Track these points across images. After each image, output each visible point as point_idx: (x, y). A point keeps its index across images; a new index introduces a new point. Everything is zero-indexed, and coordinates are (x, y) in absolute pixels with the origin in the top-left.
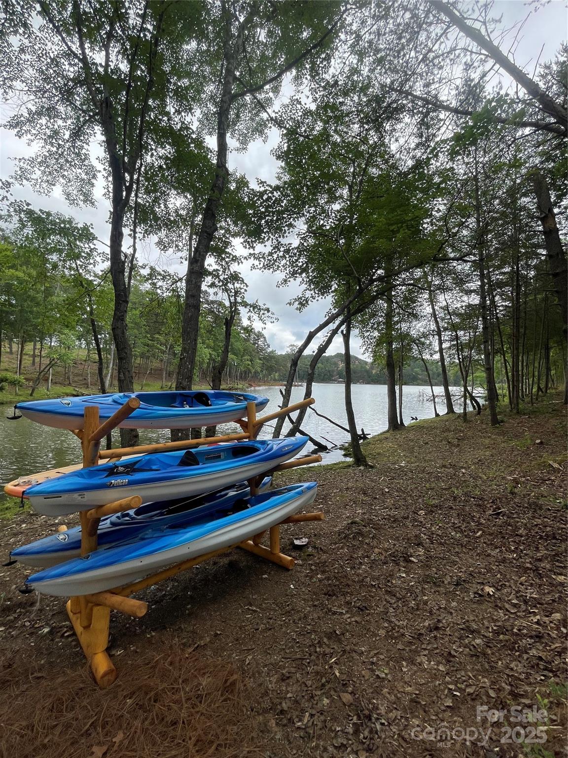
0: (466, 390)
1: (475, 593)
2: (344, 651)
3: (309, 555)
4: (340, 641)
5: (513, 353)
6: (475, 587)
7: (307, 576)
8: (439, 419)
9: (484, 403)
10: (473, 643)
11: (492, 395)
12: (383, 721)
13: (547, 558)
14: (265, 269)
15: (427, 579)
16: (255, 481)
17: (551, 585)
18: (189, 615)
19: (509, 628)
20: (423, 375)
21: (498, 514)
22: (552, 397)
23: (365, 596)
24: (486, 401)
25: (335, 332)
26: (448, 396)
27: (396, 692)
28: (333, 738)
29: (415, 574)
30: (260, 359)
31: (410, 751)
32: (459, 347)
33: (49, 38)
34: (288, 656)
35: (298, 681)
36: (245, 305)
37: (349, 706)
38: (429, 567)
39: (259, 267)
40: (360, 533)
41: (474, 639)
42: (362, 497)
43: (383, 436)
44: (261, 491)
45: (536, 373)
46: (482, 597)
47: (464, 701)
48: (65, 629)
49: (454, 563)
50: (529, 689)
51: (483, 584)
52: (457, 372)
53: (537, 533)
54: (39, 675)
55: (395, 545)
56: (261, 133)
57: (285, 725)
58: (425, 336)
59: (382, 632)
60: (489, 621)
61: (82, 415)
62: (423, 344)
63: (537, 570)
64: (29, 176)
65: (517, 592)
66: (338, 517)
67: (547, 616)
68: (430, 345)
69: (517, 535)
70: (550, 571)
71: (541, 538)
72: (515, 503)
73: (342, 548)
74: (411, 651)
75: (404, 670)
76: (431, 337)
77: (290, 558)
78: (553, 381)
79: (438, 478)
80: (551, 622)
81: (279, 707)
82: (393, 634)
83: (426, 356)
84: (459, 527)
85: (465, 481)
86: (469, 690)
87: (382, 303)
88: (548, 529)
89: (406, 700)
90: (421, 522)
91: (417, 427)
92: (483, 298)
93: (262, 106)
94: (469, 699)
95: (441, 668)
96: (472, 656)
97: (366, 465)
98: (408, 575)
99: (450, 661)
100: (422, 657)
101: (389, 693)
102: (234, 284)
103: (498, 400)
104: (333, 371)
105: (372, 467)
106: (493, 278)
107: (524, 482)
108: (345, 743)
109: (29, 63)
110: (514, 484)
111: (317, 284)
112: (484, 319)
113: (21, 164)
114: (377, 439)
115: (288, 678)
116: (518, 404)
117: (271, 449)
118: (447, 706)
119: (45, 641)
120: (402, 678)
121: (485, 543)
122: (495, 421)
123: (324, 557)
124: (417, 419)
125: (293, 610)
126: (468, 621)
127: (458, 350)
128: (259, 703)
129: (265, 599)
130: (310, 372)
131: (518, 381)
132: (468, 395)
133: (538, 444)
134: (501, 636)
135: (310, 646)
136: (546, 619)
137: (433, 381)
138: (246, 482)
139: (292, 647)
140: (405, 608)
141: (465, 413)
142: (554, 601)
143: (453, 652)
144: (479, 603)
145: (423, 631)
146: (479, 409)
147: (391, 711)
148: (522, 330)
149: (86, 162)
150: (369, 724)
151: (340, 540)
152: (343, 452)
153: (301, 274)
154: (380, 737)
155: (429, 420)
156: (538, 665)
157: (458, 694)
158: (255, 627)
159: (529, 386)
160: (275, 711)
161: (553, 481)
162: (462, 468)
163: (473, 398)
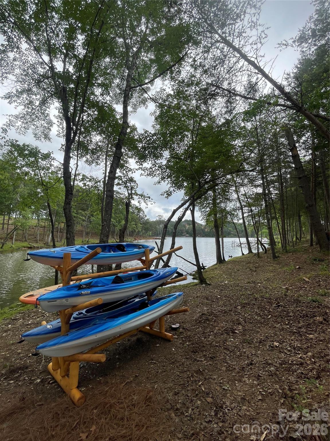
0: (258, 240)
1: (269, 346)
2: (205, 379)
3: (181, 333)
4: (202, 374)
5: (281, 219)
6: (269, 343)
7: (181, 344)
8: (244, 256)
9: (268, 247)
10: (270, 369)
11: (272, 242)
12: (229, 408)
13: (304, 327)
14: (148, 176)
15: (244, 341)
16: (150, 293)
17: (306, 339)
18: (119, 367)
19: (287, 361)
20: (234, 232)
21: (279, 306)
22: (303, 242)
23: (213, 351)
24: (269, 246)
25: (187, 209)
26: (248, 243)
27: (233, 395)
28: (205, 418)
29: (238, 339)
30: (141, 224)
31: (243, 420)
32: (253, 216)
33: (30, 54)
34: (176, 383)
35: (183, 394)
36: (137, 195)
37: (211, 404)
38: (245, 335)
39: (145, 174)
40: (208, 320)
41: (270, 367)
42: (206, 301)
43: (214, 267)
44: (153, 298)
45: (295, 230)
46: (273, 348)
47: (267, 396)
48: (50, 380)
49: (258, 332)
50: (297, 387)
51: (273, 341)
52: (252, 230)
53: (298, 314)
54: (40, 403)
55: (226, 325)
56: (144, 104)
57: (179, 416)
58: (234, 210)
59: (224, 368)
60: (277, 359)
61: (62, 258)
62: (233, 214)
63: (299, 332)
64: (14, 124)
65: (290, 344)
66: (194, 313)
67: (305, 354)
68: (237, 215)
69: (289, 316)
70: (305, 333)
71: (301, 317)
72: (287, 300)
73: (198, 328)
74: (239, 376)
75: (237, 385)
76: (238, 211)
77: (171, 335)
78: (304, 233)
79: (246, 289)
80: (307, 357)
81: (175, 407)
82: (230, 369)
83: (235, 221)
84: (259, 314)
85: (261, 290)
86: (270, 391)
87: (210, 193)
88: (304, 312)
89: (239, 399)
90: (239, 312)
91: (233, 261)
92: (264, 190)
93: (145, 91)
94: (269, 395)
95: (255, 382)
96: (269, 375)
97: (206, 283)
98: (235, 340)
99: (259, 379)
100: (245, 378)
101: (230, 396)
102: (130, 183)
103: (275, 245)
104: (183, 230)
105: (209, 285)
106: (269, 179)
107: (291, 289)
108: (211, 420)
109: (18, 66)
110: (286, 291)
111: (176, 184)
112: (266, 201)
113: (10, 118)
114: (211, 268)
115: (178, 393)
116: (286, 247)
117: (159, 274)
118: (260, 399)
119: (39, 386)
120: (236, 389)
121: (273, 321)
122: (275, 257)
123: (189, 333)
124: (232, 257)
125: (175, 361)
126: (267, 359)
127: (252, 218)
128: (165, 406)
129: (160, 357)
130: (174, 231)
131: (285, 234)
132: (259, 242)
133: (298, 268)
134: (283, 366)
135: (187, 378)
136: (304, 356)
137: (240, 235)
138: (144, 294)
139: (178, 379)
140: (234, 356)
141: (258, 253)
142: (308, 347)
143: (260, 375)
144: (272, 350)
145: (244, 366)
146: (266, 250)
147: (232, 404)
148: (285, 207)
149: (48, 118)
150: (222, 410)
151: (196, 324)
152: (192, 277)
153: (167, 178)
154: (228, 416)
155: (239, 257)
156: (301, 376)
157: (264, 393)
158: (157, 371)
159: (291, 237)
160: (173, 410)
161: (306, 288)
162: (259, 283)
163: (262, 244)
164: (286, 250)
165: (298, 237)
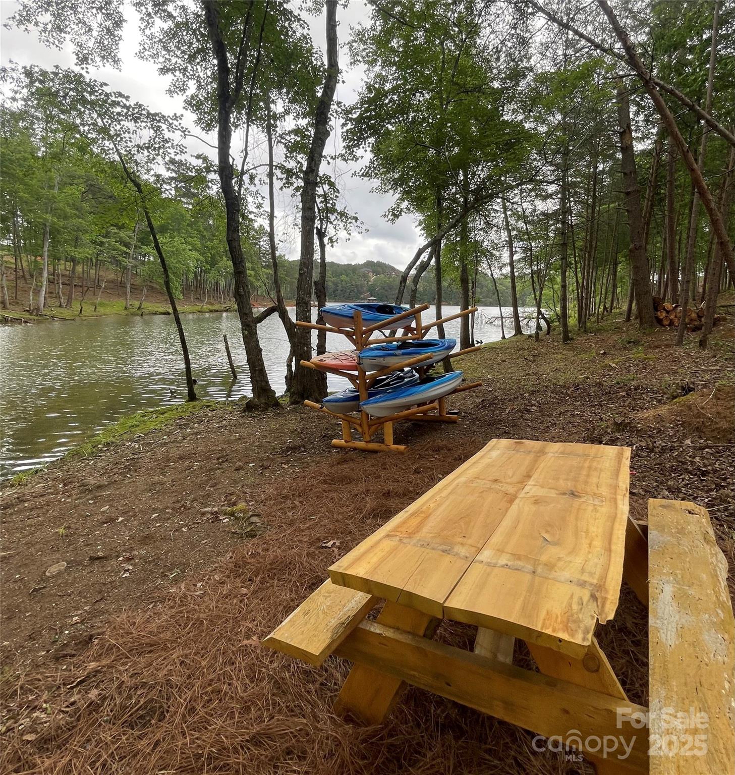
3: (464, 416)
7: (470, 423)
8: (505, 341)
11: (565, 313)
21: (578, 389)
26: (516, 317)
36: (334, 212)
40: (494, 404)
68: (500, 256)
72: (587, 384)
78: (618, 300)
116: (585, 322)
122: (567, 338)
123: (474, 416)
124: (482, 342)
133: (602, 354)
151: (479, 409)
155: (496, 342)
164: (585, 328)
165: (608, 305)
